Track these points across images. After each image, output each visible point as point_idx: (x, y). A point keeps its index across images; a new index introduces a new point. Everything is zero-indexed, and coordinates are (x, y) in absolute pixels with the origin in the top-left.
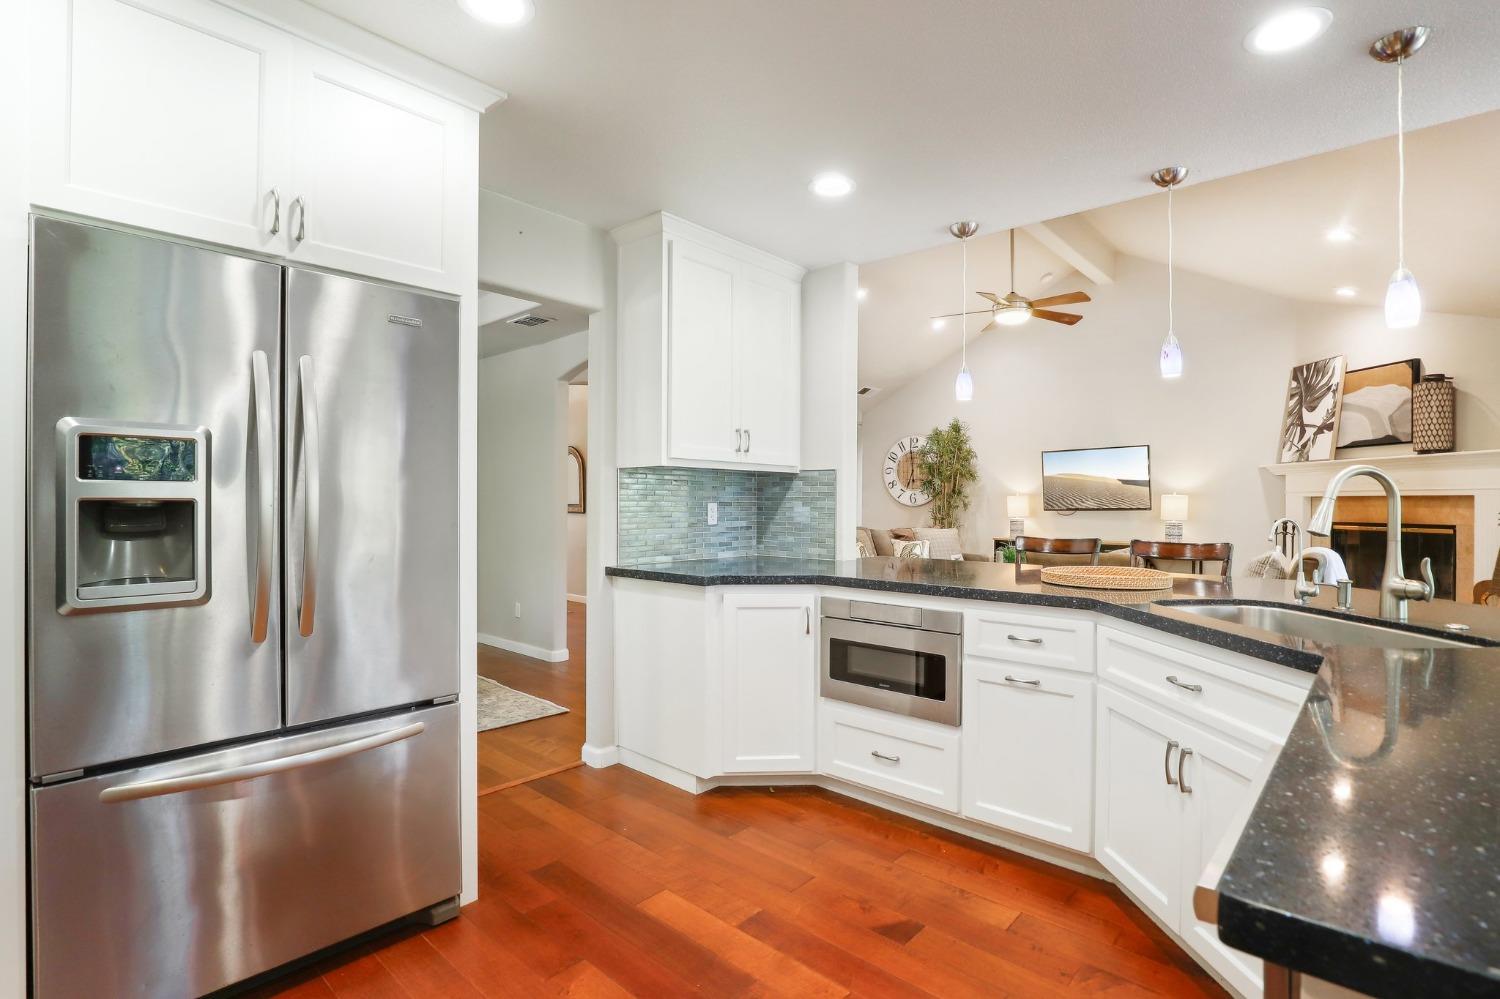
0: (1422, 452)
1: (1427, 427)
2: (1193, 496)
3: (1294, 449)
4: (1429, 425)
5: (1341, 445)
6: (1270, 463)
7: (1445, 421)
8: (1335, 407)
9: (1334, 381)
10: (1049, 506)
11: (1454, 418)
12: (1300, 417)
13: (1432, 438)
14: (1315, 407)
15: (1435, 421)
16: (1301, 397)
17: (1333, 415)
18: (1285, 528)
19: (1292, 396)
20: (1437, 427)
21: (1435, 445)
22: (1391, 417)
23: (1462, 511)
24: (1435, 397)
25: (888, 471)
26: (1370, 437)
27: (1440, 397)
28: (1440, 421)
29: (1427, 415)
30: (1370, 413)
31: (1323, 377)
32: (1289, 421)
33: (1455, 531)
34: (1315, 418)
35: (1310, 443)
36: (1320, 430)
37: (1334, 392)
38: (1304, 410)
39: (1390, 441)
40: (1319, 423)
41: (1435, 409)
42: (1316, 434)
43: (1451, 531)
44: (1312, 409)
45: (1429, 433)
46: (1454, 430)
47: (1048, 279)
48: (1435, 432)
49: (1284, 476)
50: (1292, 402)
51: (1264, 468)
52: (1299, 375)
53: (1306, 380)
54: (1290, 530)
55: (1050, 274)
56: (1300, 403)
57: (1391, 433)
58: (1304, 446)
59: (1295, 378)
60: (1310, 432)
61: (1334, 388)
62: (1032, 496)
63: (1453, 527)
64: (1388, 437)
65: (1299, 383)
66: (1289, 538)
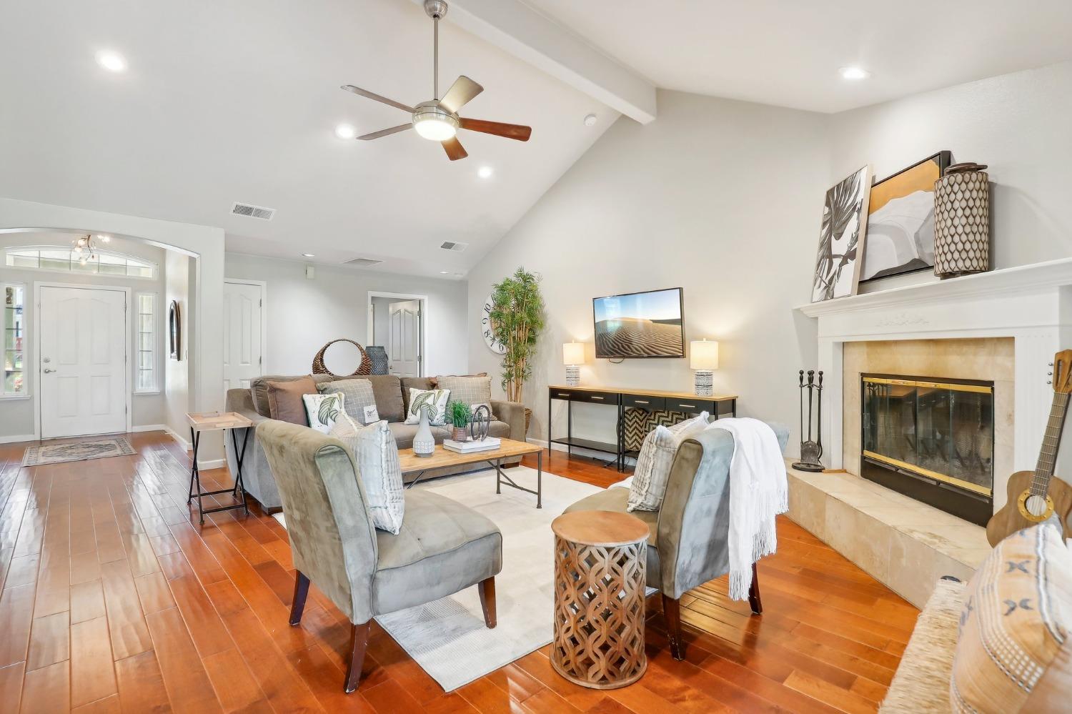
0: (946, 275)
1: (949, 240)
2: (722, 342)
3: (823, 285)
4: (952, 236)
5: (867, 277)
6: (803, 304)
7: (975, 229)
8: (858, 230)
9: (859, 199)
10: (601, 353)
11: (990, 226)
12: (829, 248)
13: (956, 255)
14: (842, 233)
15: (960, 230)
16: (831, 225)
17: (856, 240)
18: (811, 380)
19: (824, 224)
20: (964, 238)
21: (960, 264)
22: (917, 234)
23: (1001, 359)
24: (960, 195)
25: (484, 321)
26: (895, 263)
27: (967, 195)
28: (968, 229)
29: (949, 222)
30: (895, 232)
31: (849, 197)
32: (821, 254)
33: (993, 389)
34: (840, 247)
35: (836, 277)
36: (844, 262)
37: (859, 210)
38: (833, 238)
39: (917, 266)
40: (844, 252)
41: (960, 212)
42: (841, 265)
43: (987, 390)
44: (839, 236)
45: (953, 247)
46: (991, 242)
47: (592, 121)
48: (960, 246)
49: (817, 318)
50: (824, 231)
51: (798, 310)
52: (831, 199)
53: (836, 203)
54: (816, 381)
55: (593, 115)
56: (830, 232)
57: (917, 257)
58: (831, 281)
59: (828, 204)
60: (837, 262)
61: (858, 206)
62: (585, 343)
63: (991, 384)
64: (914, 261)
65: (830, 208)
66: (815, 390)
